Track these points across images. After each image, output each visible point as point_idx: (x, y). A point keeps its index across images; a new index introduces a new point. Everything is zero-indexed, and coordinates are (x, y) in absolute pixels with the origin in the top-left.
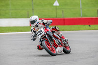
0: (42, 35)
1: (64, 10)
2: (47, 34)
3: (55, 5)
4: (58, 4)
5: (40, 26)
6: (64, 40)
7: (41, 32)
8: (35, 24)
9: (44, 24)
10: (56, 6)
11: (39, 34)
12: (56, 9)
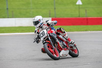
0: (44, 37)
1: (87, 9)
2: (50, 36)
3: (77, 3)
4: (81, 3)
5: (44, 27)
6: (71, 42)
7: (43, 34)
8: (38, 25)
9: (48, 25)
10: (79, 5)
11: (41, 35)
12: (79, 8)
